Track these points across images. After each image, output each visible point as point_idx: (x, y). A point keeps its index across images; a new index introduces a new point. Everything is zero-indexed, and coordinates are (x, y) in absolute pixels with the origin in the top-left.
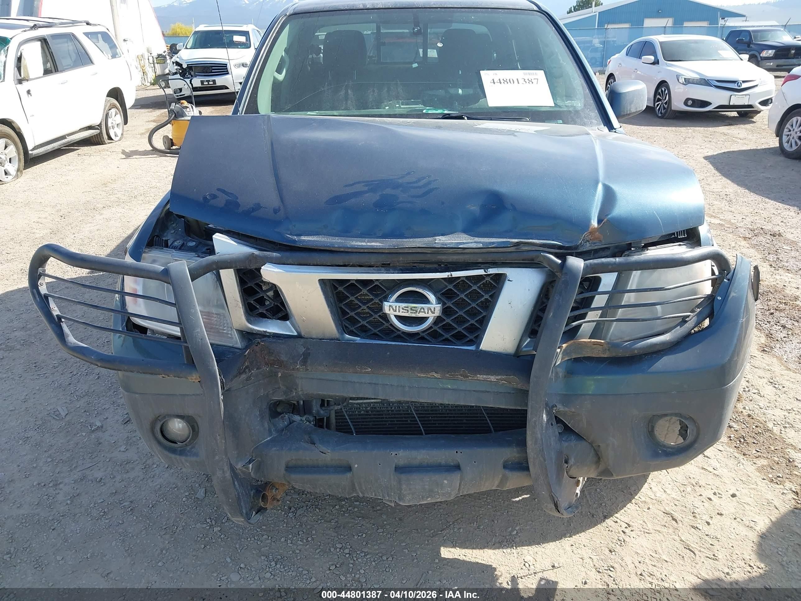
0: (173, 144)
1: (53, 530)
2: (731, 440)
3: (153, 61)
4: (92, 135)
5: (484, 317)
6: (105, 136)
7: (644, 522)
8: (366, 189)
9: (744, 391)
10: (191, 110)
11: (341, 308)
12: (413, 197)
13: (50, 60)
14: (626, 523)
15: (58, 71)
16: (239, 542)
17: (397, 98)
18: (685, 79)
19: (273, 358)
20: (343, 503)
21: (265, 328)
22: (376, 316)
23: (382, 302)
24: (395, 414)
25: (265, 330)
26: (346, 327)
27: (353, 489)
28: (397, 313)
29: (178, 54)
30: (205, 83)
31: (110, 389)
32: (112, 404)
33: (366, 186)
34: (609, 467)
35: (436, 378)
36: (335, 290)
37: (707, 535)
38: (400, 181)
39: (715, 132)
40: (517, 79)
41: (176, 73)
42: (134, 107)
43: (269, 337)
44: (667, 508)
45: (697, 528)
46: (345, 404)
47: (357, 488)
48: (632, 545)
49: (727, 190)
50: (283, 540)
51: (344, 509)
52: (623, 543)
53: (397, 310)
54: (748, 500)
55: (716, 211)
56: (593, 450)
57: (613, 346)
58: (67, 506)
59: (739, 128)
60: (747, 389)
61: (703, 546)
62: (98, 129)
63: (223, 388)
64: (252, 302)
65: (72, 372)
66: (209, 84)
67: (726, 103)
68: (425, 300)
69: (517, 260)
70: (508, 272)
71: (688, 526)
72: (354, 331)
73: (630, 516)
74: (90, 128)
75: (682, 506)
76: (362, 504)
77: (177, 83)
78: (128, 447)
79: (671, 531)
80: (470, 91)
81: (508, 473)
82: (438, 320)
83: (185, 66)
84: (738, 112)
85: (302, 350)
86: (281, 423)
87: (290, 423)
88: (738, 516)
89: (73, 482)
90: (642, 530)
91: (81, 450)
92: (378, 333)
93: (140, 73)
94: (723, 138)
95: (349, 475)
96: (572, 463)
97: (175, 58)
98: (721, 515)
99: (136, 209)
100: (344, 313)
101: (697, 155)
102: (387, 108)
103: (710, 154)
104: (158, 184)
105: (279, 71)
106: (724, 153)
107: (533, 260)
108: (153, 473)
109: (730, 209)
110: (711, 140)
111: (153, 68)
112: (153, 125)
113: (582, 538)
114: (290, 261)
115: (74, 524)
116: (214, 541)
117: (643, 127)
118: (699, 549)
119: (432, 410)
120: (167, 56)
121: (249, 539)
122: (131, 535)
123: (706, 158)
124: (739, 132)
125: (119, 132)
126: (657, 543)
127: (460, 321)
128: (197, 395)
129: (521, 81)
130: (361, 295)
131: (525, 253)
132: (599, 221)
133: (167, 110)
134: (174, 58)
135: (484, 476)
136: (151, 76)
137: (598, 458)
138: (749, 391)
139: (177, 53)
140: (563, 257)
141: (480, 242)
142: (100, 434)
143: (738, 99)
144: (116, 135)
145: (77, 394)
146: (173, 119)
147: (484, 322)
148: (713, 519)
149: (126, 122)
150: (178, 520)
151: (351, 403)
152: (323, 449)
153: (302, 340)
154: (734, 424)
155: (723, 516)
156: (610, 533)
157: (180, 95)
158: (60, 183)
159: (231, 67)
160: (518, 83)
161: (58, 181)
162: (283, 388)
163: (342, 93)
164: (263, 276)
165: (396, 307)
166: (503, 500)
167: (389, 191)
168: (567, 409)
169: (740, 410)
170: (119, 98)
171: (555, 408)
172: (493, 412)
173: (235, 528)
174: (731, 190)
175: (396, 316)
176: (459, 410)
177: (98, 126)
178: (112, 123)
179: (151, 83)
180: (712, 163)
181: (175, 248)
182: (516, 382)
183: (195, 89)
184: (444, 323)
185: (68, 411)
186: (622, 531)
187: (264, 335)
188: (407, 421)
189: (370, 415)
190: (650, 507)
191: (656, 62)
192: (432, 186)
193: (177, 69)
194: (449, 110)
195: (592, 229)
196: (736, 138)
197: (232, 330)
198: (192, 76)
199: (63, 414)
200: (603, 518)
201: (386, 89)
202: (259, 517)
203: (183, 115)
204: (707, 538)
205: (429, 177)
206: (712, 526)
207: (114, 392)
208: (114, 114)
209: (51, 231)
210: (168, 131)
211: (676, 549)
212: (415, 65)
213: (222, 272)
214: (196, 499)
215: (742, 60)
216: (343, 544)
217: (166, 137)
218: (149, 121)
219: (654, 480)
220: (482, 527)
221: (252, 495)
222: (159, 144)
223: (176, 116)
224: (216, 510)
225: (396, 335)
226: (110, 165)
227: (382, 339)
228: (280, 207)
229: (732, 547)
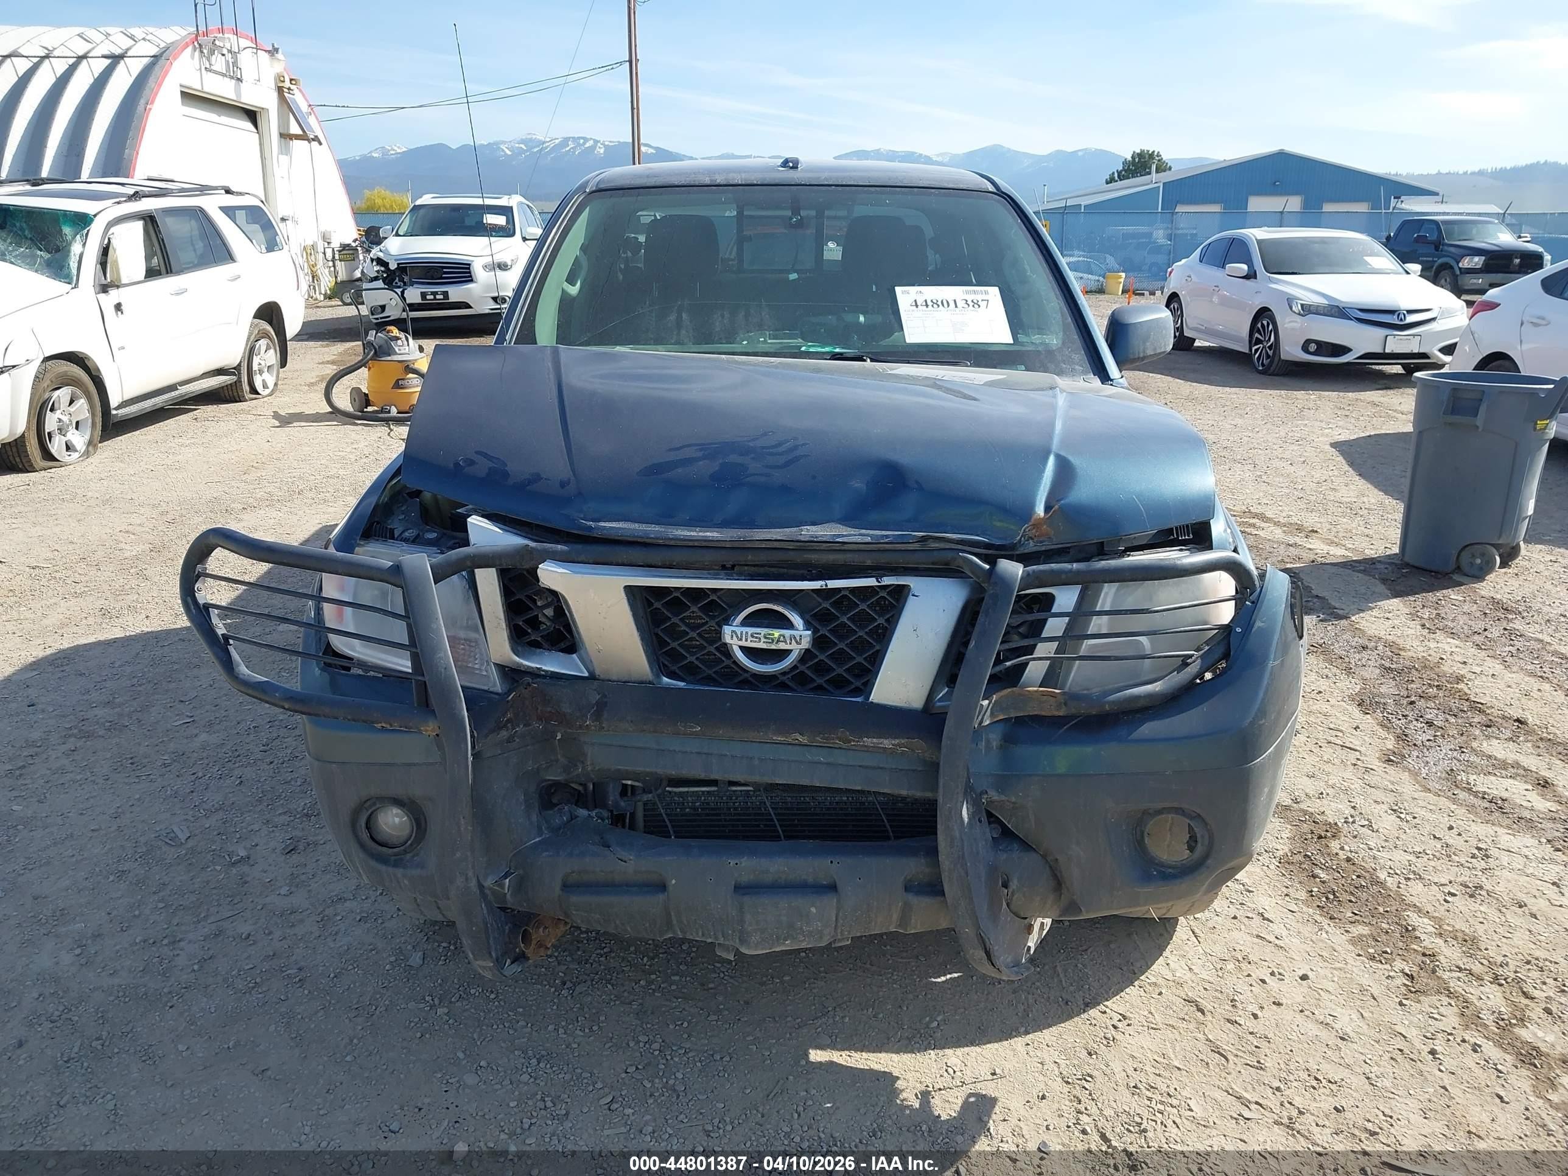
0: (368, 403)
1: (171, 1007)
2: (1312, 896)
3: (334, 257)
4: (223, 385)
5: (878, 651)
6: (246, 387)
7: (1150, 1013)
8: (700, 454)
9: (1345, 822)
10: (406, 343)
11: (657, 635)
12: (771, 467)
13: (159, 251)
14: (1121, 1014)
15: (171, 272)
16: (478, 1030)
17: (760, 327)
18: (1302, 305)
19: (549, 709)
20: (653, 977)
21: (539, 664)
22: (712, 649)
23: (721, 627)
24: (739, 814)
25: (538, 666)
26: (664, 665)
27: (669, 925)
28: (743, 643)
29: (383, 245)
30: (428, 297)
31: (260, 800)
32: (265, 824)
33: (701, 450)
34: (1075, 897)
35: (801, 745)
36: (649, 607)
37: (1251, 1033)
38: (751, 444)
39: (1357, 399)
40: (955, 301)
41: (376, 279)
42: (300, 337)
43: (544, 677)
44: (1190, 994)
45: (1236, 1022)
46: (660, 791)
47: (675, 922)
48: (1127, 1045)
49: (1365, 499)
50: (551, 1028)
51: (653, 987)
52: (1111, 1042)
53: (744, 639)
54: (1330, 986)
55: (1341, 534)
56: (1048, 868)
57: (1072, 697)
58: (193, 974)
59: (1403, 393)
60: (1351, 820)
61: (1243, 1049)
62: (233, 374)
63: (473, 747)
64: (521, 623)
65: (194, 774)
66: (435, 299)
67: (1378, 349)
68: (788, 624)
69: (924, 564)
70: (912, 582)
71: (1222, 1020)
72: (677, 671)
73: (1128, 1004)
74: (220, 372)
75: (1216, 990)
76: (684, 979)
77: (378, 296)
78: (293, 889)
79: (1192, 1026)
80: (878, 319)
81: (913, 899)
82: (807, 655)
83: (393, 266)
84: (1404, 366)
85: (595, 697)
86: (558, 818)
87: (572, 819)
88: (1307, 1007)
89: (202, 938)
90: (1145, 1024)
91: (214, 891)
92: (714, 675)
93: (307, 278)
94: (1370, 411)
95: (661, 897)
96: (1015, 887)
97: (376, 252)
98: (1279, 1004)
99: (301, 512)
100: (662, 643)
101: (1320, 439)
102: (745, 342)
103: (1342, 438)
104: (341, 472)
105: (571, 280)
106: (1370, 436)
107: (947, 564)
108: (336, 929)
109: (1366, 531)
110: (1347, 414)
111: (332, 269)
112: (331, 370)
113: (1047, 1035)
114: (582, 558)
115: (205, 999)
116: (437, 1028)
117: (1227, 389)
118: (1235, 1052)
119: (798, 809)
120: (359, 249)
121: (495, 1027)
122: (300, 1017)
123: (1334, 445)
124: (1402, 401)
125: (270, 380)
126: (1167, 1043)
127: (840, 657)
128: (432, 764)
129: (961, 304)
130: (690, 617)
131: (935, 553)
132: (1048, 509)
133: (361, 343)
134: (373, 251)
135: (875, 903)
136: (327, 282)
137: (1058, 884)
138: (1354, 822)
139: (379, 243)
140: (992, 561)
141: (868, 535)
142: (245, 869)
143: (1398, 343)
144: (265, 386)
145: (205, 806)
146: (371, 359)
147: (876, 660)
148: (1264, 1011)
149: (283, 363)
150: (378, 996)
151: (670, 792)
152: (624, 854)
153: (596, 683)
154: (1320, 872)
155: (1282, 1007)
156: (1091, 1028)
157: (381, 318)
158: (165, 466)
159: (478, 270)
160: (956, 307)
161: (161, 462)
162: (562, 760)
163: (673, 317)
164: (541, 580)
165: (741, 634)
166: (918, 977)
167: (733, 458)
168: (1003, 798)
169: (1335, 851)
170: (275, 321)
171: (985, 796)
172: (895, 812)
173: (473, 1010)
174: (1373, 501)
175: (741, 648)
176: (841, 809)
177: (234, 368)
178: (260, 364)
179: (325, 295)
180: (1343, 453)
181: (406, 540)
182: (919, 746)
183: (413, 307)
184: (816, 661)
185: (191, 832)
186: (1113, 1025)
187: (535, 674)
188: (758, 826)
189: (698, 815)
190: (1163, 992)
191: (1251, 275)
192: (798, 453)
193: (378, 272)
194: (843, 348)
195: (1035, 520)
196: (1395, 411)
197: (488, 664)
198: (405, 284)
199: (182, 837)
200: (1082, 1007)
201: (743, 313)
202: (516, 968)
203: (390, 352)
204: (1250, 1037)
205: (795, 439)
206: (1261, 1021)
207: (268, 805)
208: (263, 348)
209: (151, 546)
210: (361, 379)
211: (1197, 1052)
212: (793, 276)
213: (479, 573)
214: (408, 968)
215: (1408, 273)
216: (651, 1037)
217: (356, 391)
218: (323, 363)
219: (1175, 952)
220: (881, 1015)
221: (507, 931)
222: (343, 400)
223: (378, 353)
224: (440, 985)
225: (741, 678)
226: (253, 438)
227: (720, 685)
228: (569, 479)
229: (1291, 1051)
